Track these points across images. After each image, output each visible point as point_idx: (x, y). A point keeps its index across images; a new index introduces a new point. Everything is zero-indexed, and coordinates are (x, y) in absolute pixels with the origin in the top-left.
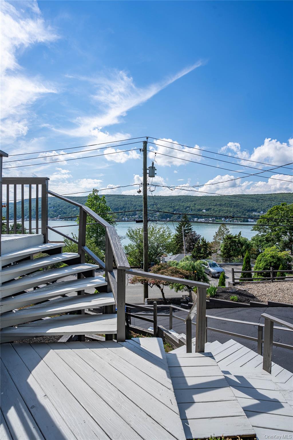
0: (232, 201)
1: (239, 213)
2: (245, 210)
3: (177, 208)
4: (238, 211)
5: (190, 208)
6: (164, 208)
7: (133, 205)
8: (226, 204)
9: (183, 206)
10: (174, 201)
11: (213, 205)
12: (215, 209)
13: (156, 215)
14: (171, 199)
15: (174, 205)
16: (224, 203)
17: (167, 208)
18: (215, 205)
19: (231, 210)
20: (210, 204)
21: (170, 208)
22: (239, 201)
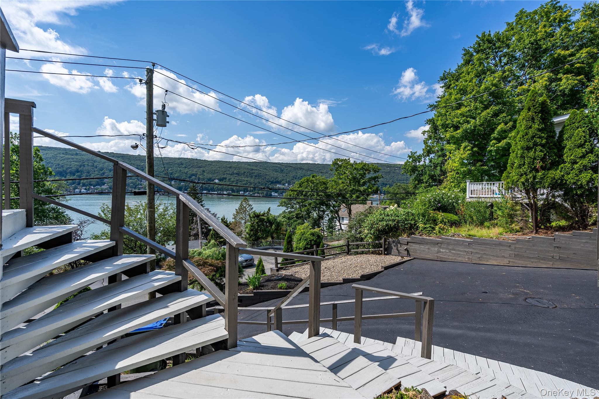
0: (252, 170)
1: (262, 185)
2: (267, 181)
3: (176, 175)
4: (260, 183)
5: (196, 176)
7: (96, 168)
8: (245, 172)
9: (186, 173)
10: (171, 166)
11: (229, 174)
12: (231, 179)
13: (141, 185)
14: (167, 162)
15: (172, 171)
16: (242, 172)
18: (231, 174)
19: (252, 181)
20: (225, 172)
22: (261, 170)
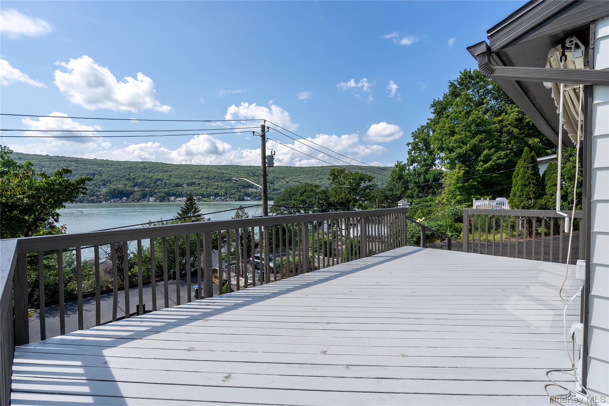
0: (223, 173)
1: (234, 189)
2: (239, 186)
3: (140, 180)
4: (231, 187)
5: (162, 181)
6: (116, 180)
8: (215, 176)
9: (151, 178)
10: (134, 171)
11: (198, 178)
12: (200, 183)
13: (99, 192)
14: (128, 166)
15: (134, 176)
16: (212, 176)
17: (122, 180)
18: (201, 179)
19: (223, 185)
20: (194, 176)
21: (127, 180)
22: (232, 173)
